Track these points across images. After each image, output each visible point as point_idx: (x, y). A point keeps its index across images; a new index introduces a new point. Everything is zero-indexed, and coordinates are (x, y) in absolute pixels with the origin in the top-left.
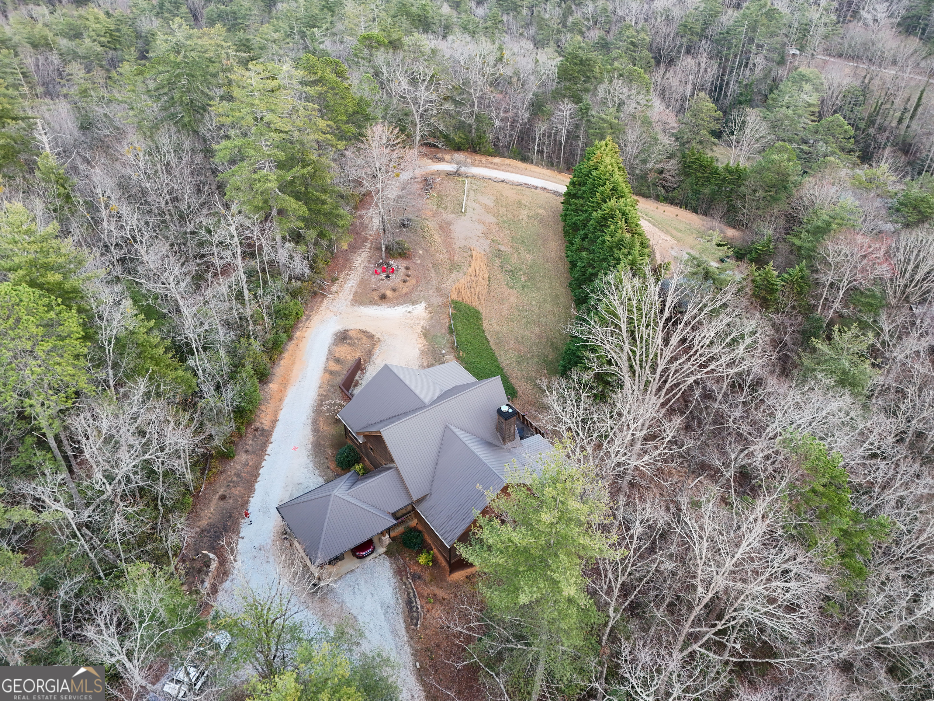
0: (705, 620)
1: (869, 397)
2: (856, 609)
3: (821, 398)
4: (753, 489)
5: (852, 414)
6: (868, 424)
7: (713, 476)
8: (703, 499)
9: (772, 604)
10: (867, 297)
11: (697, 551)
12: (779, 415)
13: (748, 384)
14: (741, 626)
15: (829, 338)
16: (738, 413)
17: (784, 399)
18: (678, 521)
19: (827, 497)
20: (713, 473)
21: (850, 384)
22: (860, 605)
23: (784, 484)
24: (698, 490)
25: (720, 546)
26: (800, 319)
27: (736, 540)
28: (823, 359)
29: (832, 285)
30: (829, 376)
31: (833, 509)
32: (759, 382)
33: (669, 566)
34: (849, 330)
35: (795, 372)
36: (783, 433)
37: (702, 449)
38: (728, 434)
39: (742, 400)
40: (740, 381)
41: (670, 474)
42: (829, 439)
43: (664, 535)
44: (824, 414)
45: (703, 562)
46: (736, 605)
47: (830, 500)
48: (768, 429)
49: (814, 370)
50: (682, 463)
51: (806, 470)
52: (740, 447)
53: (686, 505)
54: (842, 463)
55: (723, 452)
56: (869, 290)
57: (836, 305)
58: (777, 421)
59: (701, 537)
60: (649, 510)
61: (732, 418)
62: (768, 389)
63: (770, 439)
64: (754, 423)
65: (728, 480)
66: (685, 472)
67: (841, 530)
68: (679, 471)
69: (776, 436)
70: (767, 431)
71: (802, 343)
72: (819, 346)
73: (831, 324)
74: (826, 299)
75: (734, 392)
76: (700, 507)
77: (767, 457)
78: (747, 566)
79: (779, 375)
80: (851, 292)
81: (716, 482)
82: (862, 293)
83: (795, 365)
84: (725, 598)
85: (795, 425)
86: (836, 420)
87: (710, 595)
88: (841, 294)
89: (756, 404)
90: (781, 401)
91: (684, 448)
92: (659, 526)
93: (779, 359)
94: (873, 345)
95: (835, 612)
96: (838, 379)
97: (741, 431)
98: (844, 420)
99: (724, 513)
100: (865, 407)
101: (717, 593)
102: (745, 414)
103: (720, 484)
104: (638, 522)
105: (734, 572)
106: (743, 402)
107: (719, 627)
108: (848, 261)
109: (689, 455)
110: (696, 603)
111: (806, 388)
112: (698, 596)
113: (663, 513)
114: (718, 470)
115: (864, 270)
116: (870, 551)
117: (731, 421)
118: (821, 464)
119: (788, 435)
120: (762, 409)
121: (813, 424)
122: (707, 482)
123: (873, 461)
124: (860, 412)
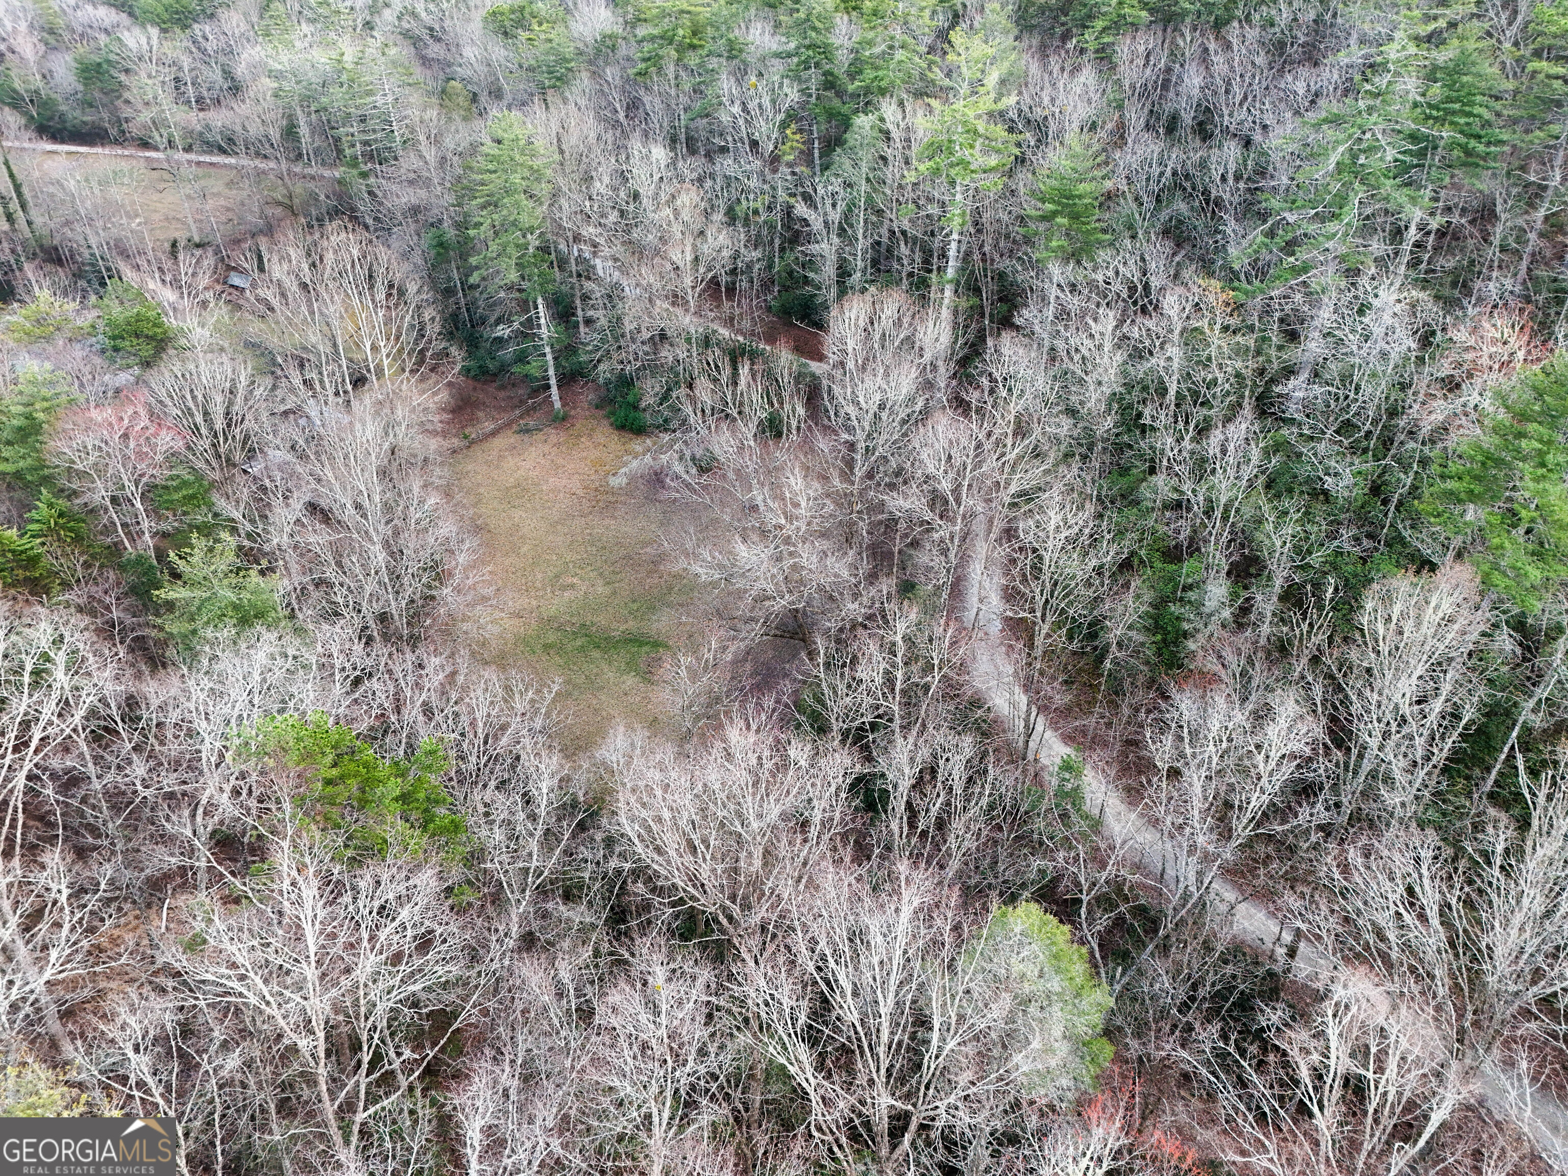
0: (342, 1071)
1: (292, 616)
2: (485, 870)
3: (237, 661)
4: (253, 851)
5: (291, 652)
6: (320, 649)
7: (184, 883)
8: (199, 925)
9: (400, 962)
10: (177, 489)
11: (253, 1000)
12: (201, 725)
13: (118, 719)
14: (389, 1027)
15: (176, 575)
16: (139, 769)
17: (189, 699)
18: (191, 990)
19: (349, 776)
20: (179, 880)
21: (256, 617)
22: (485, 862)
23: (287, 806)
24: (181, 922)
25: (280, 961)
26: (112, 575)
27: (291, 935)
28: (194, 609)
29: (114, 500)
30: (221, 625)
31: (368, 783)
32: (131, 703)
33: (233, 1062)
34: (192, 548)
35: (171, 652)
36: (228, 744)
37: (132, 860)
38: (152, 809)
39: (129, 746)
40: (102, 723)
41: (115, 941)
42: (291, 704)
43: (186, 1031)
44: (258, 678)
45: (275, 1006)
46: (363, 1010)
47: (355, 776)
48: (204, 755)
49: (194, 632)
50: (120, 909)
51: (298, 764)
52: (186, 813)
53: (183, 958)
54: (331, 721)
55: (164, 839)
56: (172, 478)
57: (145, 524)
58: (206, 735)
59: (242, 978)
60: (132, 1021)
61: (138, 782)
62: (155, 703)
63: (217, 766)
64: (176, 765)
65: (210, 869)
66: (137, 917)
67: (396, 799)
68: (126, 925)
69: (221, 756)
70: (204, 760)
71: (144, 605)
72: (172, 595)
73: (161, 555)
74: (124, 525)
75: (107, 746)
76: (205, 941)
77: (236, 792)
78: (332, 952)
79: (154, 671)
80: (151, 495)
81: (195, 887)
82: (166, 488)
83: (163, 644)
84: (341, 1018)
85: (233, 721)
86: (279, 674)
87: (321, 1035)
88: (138, 505)
89: (156, 737)
90: (187, 704)
91: (103, 886)
92: (169, 1027)
93: (131, 650)
94: (240, 548)
95: (470, 896)
96: (235, 621)
97: (167, 789)
98: (288, 666)
99: (245, 915)
100: (299, 631)
101: (327, 1023)
102: (152, 763)
103: (203, 886)
104: (131, 1054)
105: (324, 975)
106: (134, 749)
107: (366, 1059)
108: (108, 454)
109: (121, 889)
110: (312, 1064)
111: (205, 662)
112: (307, 1055)
113: (157, 1003)
114: (183, 870)
115: (141, 455)
116: (444, 793)
117: (139, 788)
118: (309, 742)
119: (237, 742)
120: (170, 736)
121: (256, 701)
122: (182, 900)
123: (362, 689)
124: (297, 642)
